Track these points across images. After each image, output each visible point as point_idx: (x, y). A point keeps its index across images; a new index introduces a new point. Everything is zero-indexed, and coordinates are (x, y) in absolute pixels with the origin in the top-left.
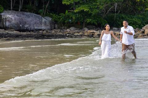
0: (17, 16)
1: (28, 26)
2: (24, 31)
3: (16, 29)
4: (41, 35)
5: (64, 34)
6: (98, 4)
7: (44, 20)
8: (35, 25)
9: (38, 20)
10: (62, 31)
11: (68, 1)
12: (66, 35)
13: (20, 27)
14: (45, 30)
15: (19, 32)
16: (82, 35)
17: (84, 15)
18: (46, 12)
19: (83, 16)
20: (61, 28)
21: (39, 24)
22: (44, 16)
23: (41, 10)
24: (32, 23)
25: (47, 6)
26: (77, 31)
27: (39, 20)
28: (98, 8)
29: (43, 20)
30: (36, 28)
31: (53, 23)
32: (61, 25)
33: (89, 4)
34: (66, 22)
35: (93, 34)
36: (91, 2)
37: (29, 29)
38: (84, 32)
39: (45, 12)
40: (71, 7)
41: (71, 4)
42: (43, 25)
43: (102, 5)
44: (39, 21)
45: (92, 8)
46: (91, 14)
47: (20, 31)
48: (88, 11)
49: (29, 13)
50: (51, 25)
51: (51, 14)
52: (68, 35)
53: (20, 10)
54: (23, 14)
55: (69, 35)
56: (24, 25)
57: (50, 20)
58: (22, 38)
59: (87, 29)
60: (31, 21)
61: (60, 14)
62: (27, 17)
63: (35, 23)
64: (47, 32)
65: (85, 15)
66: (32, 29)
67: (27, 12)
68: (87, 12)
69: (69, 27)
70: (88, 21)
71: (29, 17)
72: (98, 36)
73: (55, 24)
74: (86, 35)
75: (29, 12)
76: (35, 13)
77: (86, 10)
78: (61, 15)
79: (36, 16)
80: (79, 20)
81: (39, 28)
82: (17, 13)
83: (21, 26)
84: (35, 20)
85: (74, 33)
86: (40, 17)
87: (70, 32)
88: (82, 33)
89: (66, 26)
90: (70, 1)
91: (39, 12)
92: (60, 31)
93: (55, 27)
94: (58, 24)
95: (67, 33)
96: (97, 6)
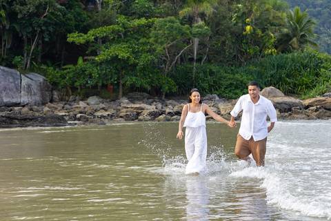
5: (71, 113)
6: (151, 40)
7: (25, 81)
8: (4, 94)
9: (11, 80)
10: (67, 106)
11: (81, 36)
12: (76, 115)
14: (27, 104)
16: (112, 116)
17: (119, 67)
18: (31, 63)
19: (117, 69)
20: (67, 98)
21: (15, 90)
22: (25, 71)
23: (18, 59)
25: (33, 47)
26: (102, 105)
27: (14, 82)
28: (151, 51)
29: (23, 82)
30: (6, 100)
31: (48, 87)
32: (67, 92)
33: (132, 42)
34: (77, 84)
35: (138, 114)
36: (136, 36)
38: (119, 107)
39: (29, 63)
40: (90, 50)
41: (88, 42)
42: (22, 92)
43: (162, 43)
44: (13, 84)
45: (138, 52)
46: (135, 65)
48: (128, 58)
50: (42, 94)
51: (44, 67)
52: (79, 115)
55: (81, 116)
57: (42, 80)
59: (127, 101)
63: (5, 89)
64: (31, 109)
65: (122, 69)
68: (126, 61)
69: (85, 97)
70: (128, 83)
72: (149, 118)
73: (54, 92)
74: (121, 114)
76: (5, 66)
77: (123, 54)
78: (66, 69)
79: (7, 71)
80: (107, 80)
81: (14, 101)
84: (3, 83)
85: (96, 111)
86: (17, 74)
87: (86, 110)
88: (115, 112)
89: (79, 94)
90: (85, 36)
91: (13, 63)
92: (63, 107)
93: (52, 97)
94: (59, 90)
95: (77, 110)
96: (149, 47)
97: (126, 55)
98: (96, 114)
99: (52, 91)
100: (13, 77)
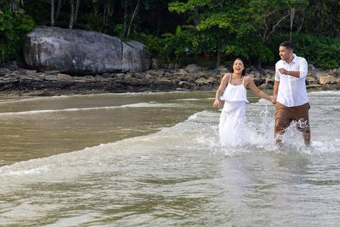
0: (65, 39)
1: (89, 62)
2: (81, 74)
3: (62, 71)
4: (119, 84)
5: (174, 80)
6: (251, 10)
7: (126, 49)
8: (106, 61)
9: (113, 47)
10: (167, 73)
11: (182, 5)
12: (178, 82)
13: (73, 65)
14: (128, 71)
15: (69, 76)
16: (213, 84)
17: (218, 35)
18: (132, 31)
19: (217, 38)
20: (166, 66)
21: (116, 57)
22: (126, 38)
23: (119, 27)
24: (99, 55)
25: (133, 16)
26: (202, 74)
27: (116, 50)
28: (250, 20)
29: (124, 49)
30: (108, 67)
31: (148, 55)
32: (166, 59)
33: (231, 11)
34: (177, 52)
36: (235, 6)
37: (94, 70)
38: (218, 76)
39: (129, 30)
40: (190, 19)
41: (188, 11)
42: (124, 59)
43: (261, 13)
44: (115, 52)
45: (238, 21)
46: (235, 34)
47: (72, 73)
48: (228, 27)
49: (91, 33)
50: (142, 61)
51: (143, 35)
52: (181, 83)
53: (71, 26)
54: (80, 36)
55: (183, 84)
56: (81, 60)
57: (142, 48)
58: (76, 91)
59: (226, 69)
60: (97, 51)
61: (162, 35)
62: (87, 42)
63: (107, 56)
64: (134, 76)
65: (221, 37)
66: (99, 70)
67: (88, 30)
68: (225, 30)
69: (184, 65)
70: (228, 51)
71: (93, 42)
73: (152, 57)
75: (92, 31)
76: (107, 34)
77: (222, 24)
78: (165, 37)
79: (109, 39)
80: (206, 48)
81: (116, 67)
82: (64, 33)
83: (74, 62)
84: (105, 50)
85: (196, 78)
86: (118, 42)
87: (187, 77)
88: (215, 80)
89: (177, 62)
90: (186, 5)
91: (115, 31)
92: (164, 75)
93: (151, 64)
94: (158, 58)
95: (179, 78)
96: (248, 17)
97: (226, 25)
98: (197, 81)
99: (151, 59)
100: (115, 44)
